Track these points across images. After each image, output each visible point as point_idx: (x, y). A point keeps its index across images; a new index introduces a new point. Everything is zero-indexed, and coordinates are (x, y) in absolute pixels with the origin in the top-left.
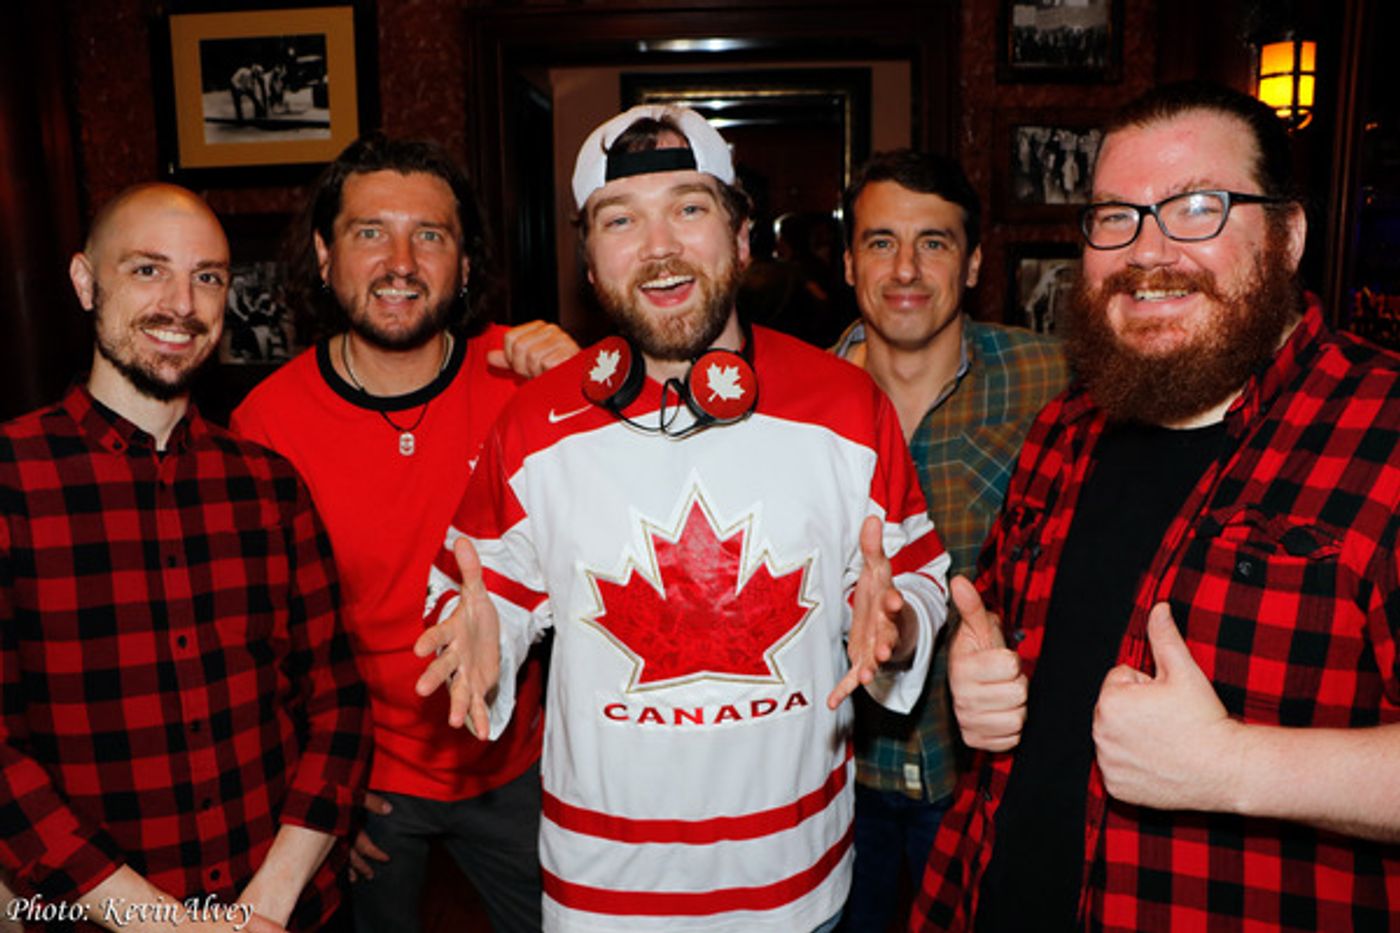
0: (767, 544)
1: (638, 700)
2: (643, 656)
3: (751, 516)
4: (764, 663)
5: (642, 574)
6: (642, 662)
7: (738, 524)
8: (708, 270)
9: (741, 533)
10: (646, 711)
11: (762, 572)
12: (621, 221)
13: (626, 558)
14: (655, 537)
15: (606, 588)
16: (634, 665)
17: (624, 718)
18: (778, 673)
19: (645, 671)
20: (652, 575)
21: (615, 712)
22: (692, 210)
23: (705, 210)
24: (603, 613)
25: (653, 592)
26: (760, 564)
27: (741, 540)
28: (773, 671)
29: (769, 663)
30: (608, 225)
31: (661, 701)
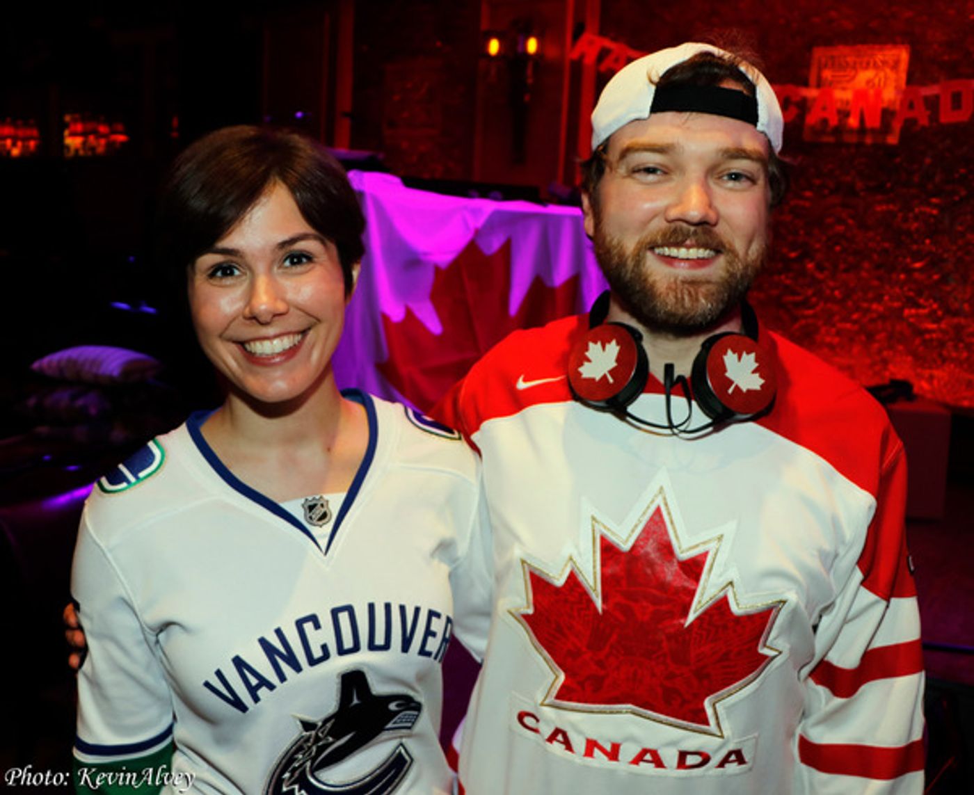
0: (733, 574)
1: (552, 717)
2: (565, 671)
3: (720, 538)
4: (703, 711)
5: (580, 578)
6: (562, 677)
7: (704, 543)
8: (739, 246)
9: (705, 554)
10: (558, 731)
11: (721, 605)
12: (650, 171)
13: (567, 556)
14: (603, 539)
15: (538, 583)
16: (554, 677)
17: (536, 731)
18: (718, 725)
19: (563, 687)
20: (592, 583)
21: (528, 720)
22: (736, 177)
23: (752, 180)
24: (531, 611)
25: (590, 602)
26: (722, 594)
27: (704, 563)
28: (712, 721)
29: (709, 712)
30: (635, 171)
31: (574, 726)
